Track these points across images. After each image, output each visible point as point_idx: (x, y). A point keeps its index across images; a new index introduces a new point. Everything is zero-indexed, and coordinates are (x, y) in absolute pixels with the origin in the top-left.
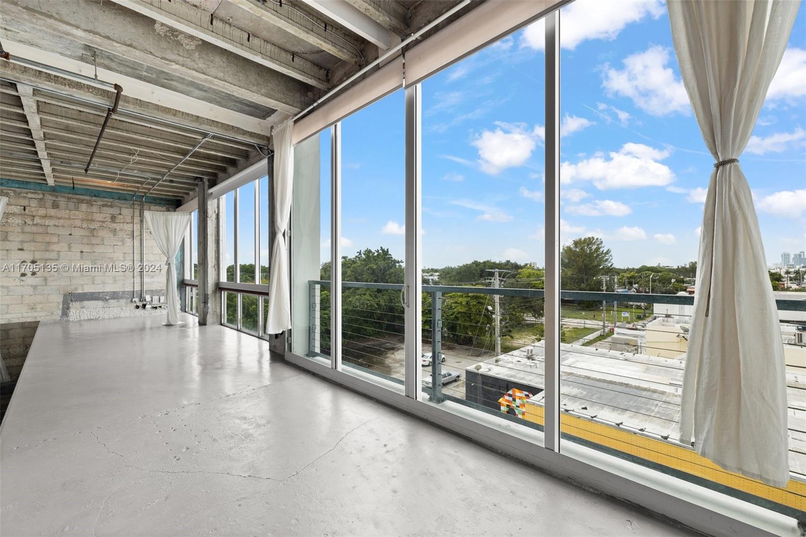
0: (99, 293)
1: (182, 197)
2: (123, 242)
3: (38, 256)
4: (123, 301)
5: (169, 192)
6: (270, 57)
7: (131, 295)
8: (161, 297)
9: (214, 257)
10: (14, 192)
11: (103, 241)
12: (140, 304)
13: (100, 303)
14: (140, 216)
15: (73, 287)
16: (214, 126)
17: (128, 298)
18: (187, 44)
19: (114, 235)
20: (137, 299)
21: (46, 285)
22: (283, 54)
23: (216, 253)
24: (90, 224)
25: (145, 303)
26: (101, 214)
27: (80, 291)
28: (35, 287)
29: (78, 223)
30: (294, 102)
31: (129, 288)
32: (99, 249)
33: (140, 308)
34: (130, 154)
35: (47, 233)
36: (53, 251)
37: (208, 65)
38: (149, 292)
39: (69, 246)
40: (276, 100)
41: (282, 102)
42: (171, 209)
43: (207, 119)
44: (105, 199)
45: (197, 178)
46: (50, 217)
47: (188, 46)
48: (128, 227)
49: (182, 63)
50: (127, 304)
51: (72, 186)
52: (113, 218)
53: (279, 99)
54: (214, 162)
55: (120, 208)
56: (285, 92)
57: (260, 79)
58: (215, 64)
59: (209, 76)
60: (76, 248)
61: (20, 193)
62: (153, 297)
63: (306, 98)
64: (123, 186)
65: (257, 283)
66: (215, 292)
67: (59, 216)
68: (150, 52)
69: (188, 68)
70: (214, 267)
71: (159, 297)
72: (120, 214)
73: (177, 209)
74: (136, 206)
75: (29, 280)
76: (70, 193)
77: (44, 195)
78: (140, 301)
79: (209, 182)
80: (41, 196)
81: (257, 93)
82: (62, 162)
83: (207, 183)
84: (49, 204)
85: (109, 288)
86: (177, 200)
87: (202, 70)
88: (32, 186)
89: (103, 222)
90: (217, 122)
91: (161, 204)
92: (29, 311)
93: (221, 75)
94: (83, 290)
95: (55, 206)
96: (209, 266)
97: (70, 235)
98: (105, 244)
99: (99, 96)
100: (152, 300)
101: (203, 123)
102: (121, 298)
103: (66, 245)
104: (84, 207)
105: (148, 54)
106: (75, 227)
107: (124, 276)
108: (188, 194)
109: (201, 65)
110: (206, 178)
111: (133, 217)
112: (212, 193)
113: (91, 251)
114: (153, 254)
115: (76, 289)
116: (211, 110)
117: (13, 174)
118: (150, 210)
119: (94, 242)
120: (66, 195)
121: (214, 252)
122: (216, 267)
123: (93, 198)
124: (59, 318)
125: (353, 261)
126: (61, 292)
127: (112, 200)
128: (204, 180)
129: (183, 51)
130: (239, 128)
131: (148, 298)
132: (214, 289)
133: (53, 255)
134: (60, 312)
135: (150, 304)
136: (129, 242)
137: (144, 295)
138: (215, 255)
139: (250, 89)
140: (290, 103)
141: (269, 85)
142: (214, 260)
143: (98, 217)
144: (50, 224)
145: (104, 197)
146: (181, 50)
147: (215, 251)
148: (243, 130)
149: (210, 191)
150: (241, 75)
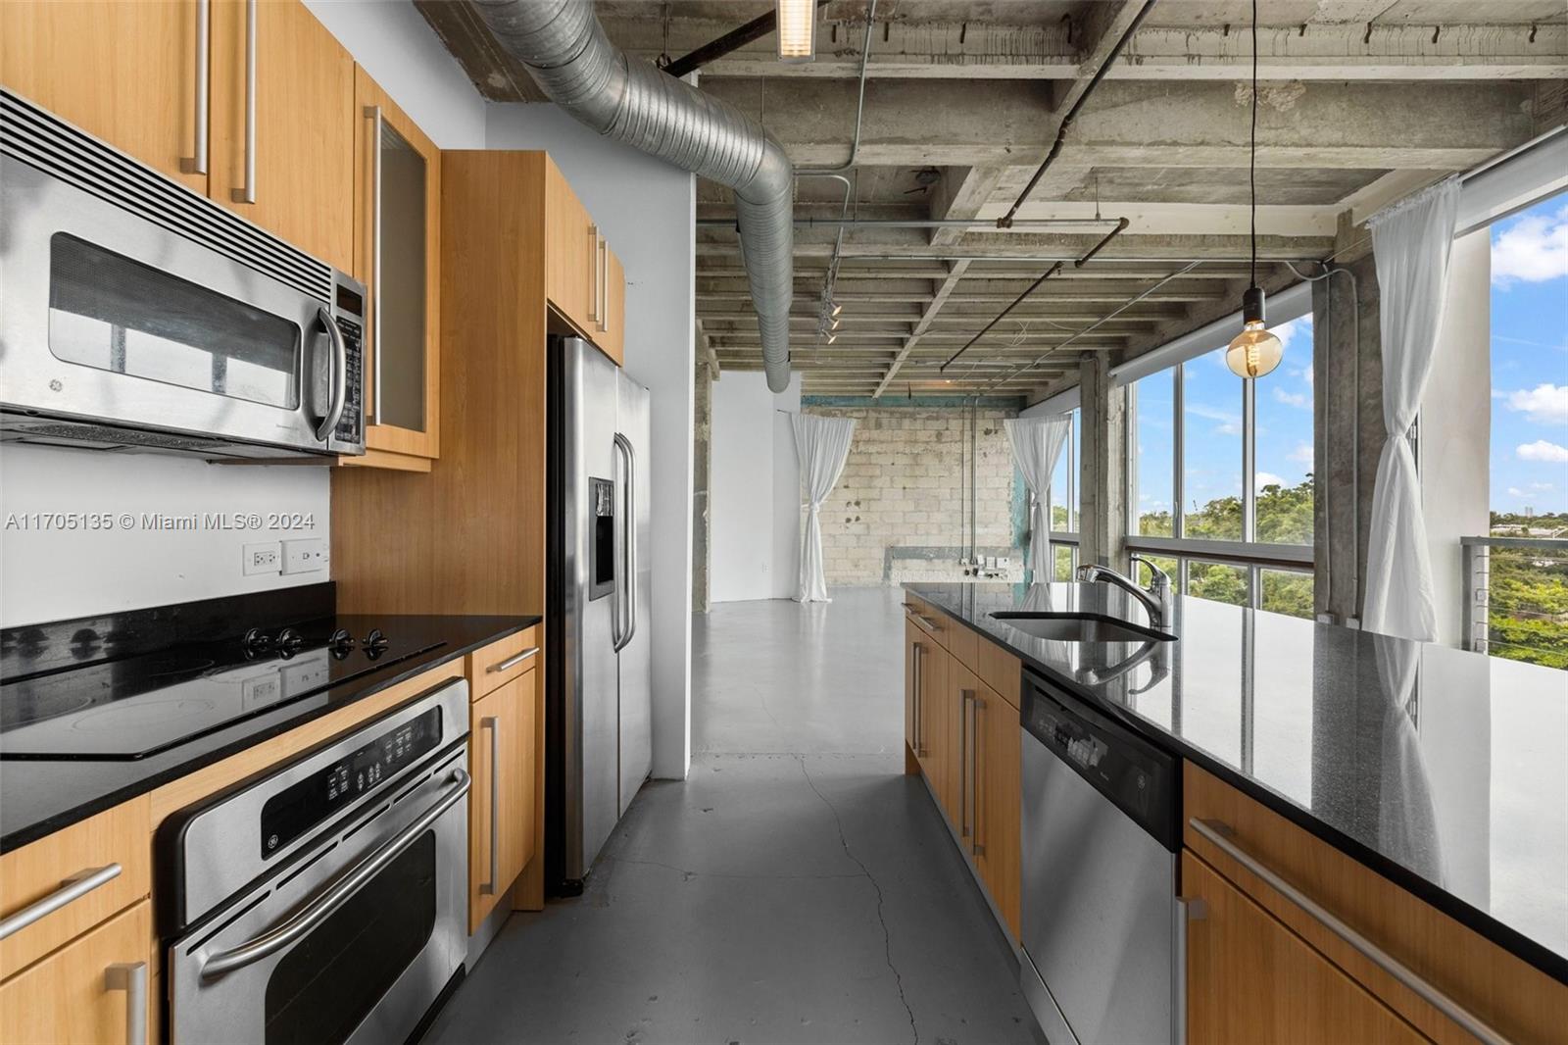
0: (922, 548)
1: (1031, 391)
2: (950, 470)
3: (862, 494)
4: (950, 562)
5: (1012, 385)
6: (1480, 55)
7: (960, 553)
8: (998, 559)
9: (1118, 490)
10: (841, 411)
11: (927, 470)
12: (970, 569)
13: (923, 563)
14: (972, 430)
15: (895, 539)
16: (1232, 245)
17: (955, 559)
18: (1282, 104)
19: (940, 461)
20: (966, 560)
21: (868, 534)
22: (1510, 34)
23: (1121, 484)
24: (914, 447)
25: (976, 567)
26: (925, 431)
27: (901, 545)
28: (858, 537)
29: (900, 447)
30: (1487, 135)
31: (957, 544)
32: (923, 483)
33: (971, 574)
34: (1014, 332)
35: (870, 464)
36: (875, 487)
37: (1316, 127)
38: (982, 550)
39: (892, 481)
40: (1445, 147)
41: (1461, 147)
42: (1012, 413)
43: (1219, 236)
44: (931, 409)
45: (1084, 352)
46: (873, 441)
47: (1284, 106)
48: (956, 448)
49: (1273, 141)
50: (954, 565)
51: (907, 394)
52: (939, 435)
53: (1454, 142)
54: (1148, 317)
55: (947, 419)
56: (1465, 122)
57: (1412, 115)
58: (1327, 120)
59: (1316, 146)
60: (900, 482)
61: (847, 412)
62: (988, 558)
63: (1517, 118)
64: (960, 385)
65: (1249, 540)
66: (1119, 554)
67: (882, 438)
68: (1229, 142)
69: (1284, 146)
70: (1119, 509)
71: (996, 560)
72: (947, 429)
73: (1021, 414)
74: (967, 415)
75: (854, 527)
76: (892, 406)
77: (867, 411)
78: (971, 563)
79: (1110, 357)
80: (864, 414)
81: (1405, 147)
82: (917, 362)
83: (1105, 360)
84: (872, 423)
85: (934, 541)
86: (1020, 397)
87: (1306, 140)
88: (856, 402)
89: (927, 443)
90: (1236, 236)
91: (997, 406)
92: (853, 568)
93: (1337, 136)
94: (905, 543)
95: (879, 426)
96: (1111, 507)
97: (893, 464)
98: (930, 474)
99: (1072, 247)
100: (986, 563)
101: (1213, 246)
102: (948, 557)
103: (888, 479)
104: (906, 423)
105: (1225, 146)
106: (897, 453)
107: (951, 524)
108: (1046, 384)
109: (1305, 132)
110: (1103, 350)
111: (962, 432)
112: (1115, 375)
113: (915, 486)
114: (988, 489)
115: (898, 542)
116: (1227, 217)
117: (849, 388)
118: (984, 418)
119: (917, 473)
120: (889, 409)
121: (1118, 482)
122: (1122, 509)
123: (917, 409)
124: (880, 581)
125: (1296, 496)
126: (884, 545)
127: (937, 409)
128: (1099, 355)
129: (1277, 118)
130: (1275, 236)
131: (981, 561)
132: (1117, 549)
133: (875, 494)
134: (882, 573)
135: (983, 569)
136: (957, 469)
137: (975, 554)
138: (1120, 488)
139: (1393, 143)
140: (1478, 141)
141: (1431, 119)
142: (1117, 496)
143: (922, 436)
144: (874, 451)
145: (929, 406)
146: (1273, 118)
147: (1120, 480)
148: (1282, 237)
149: (1113, 372)
150: (1375, 121)
